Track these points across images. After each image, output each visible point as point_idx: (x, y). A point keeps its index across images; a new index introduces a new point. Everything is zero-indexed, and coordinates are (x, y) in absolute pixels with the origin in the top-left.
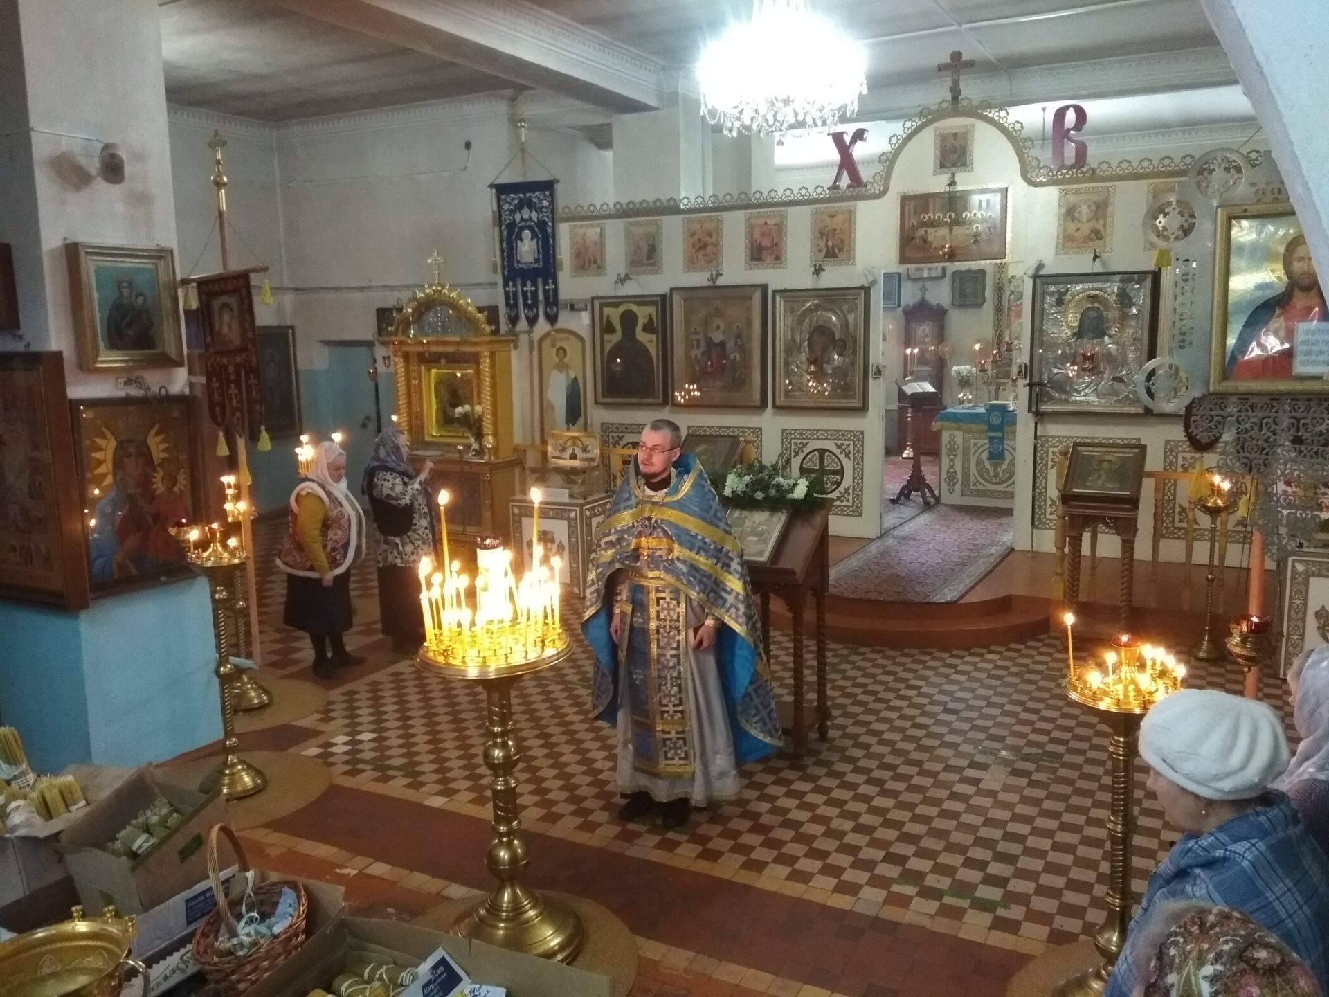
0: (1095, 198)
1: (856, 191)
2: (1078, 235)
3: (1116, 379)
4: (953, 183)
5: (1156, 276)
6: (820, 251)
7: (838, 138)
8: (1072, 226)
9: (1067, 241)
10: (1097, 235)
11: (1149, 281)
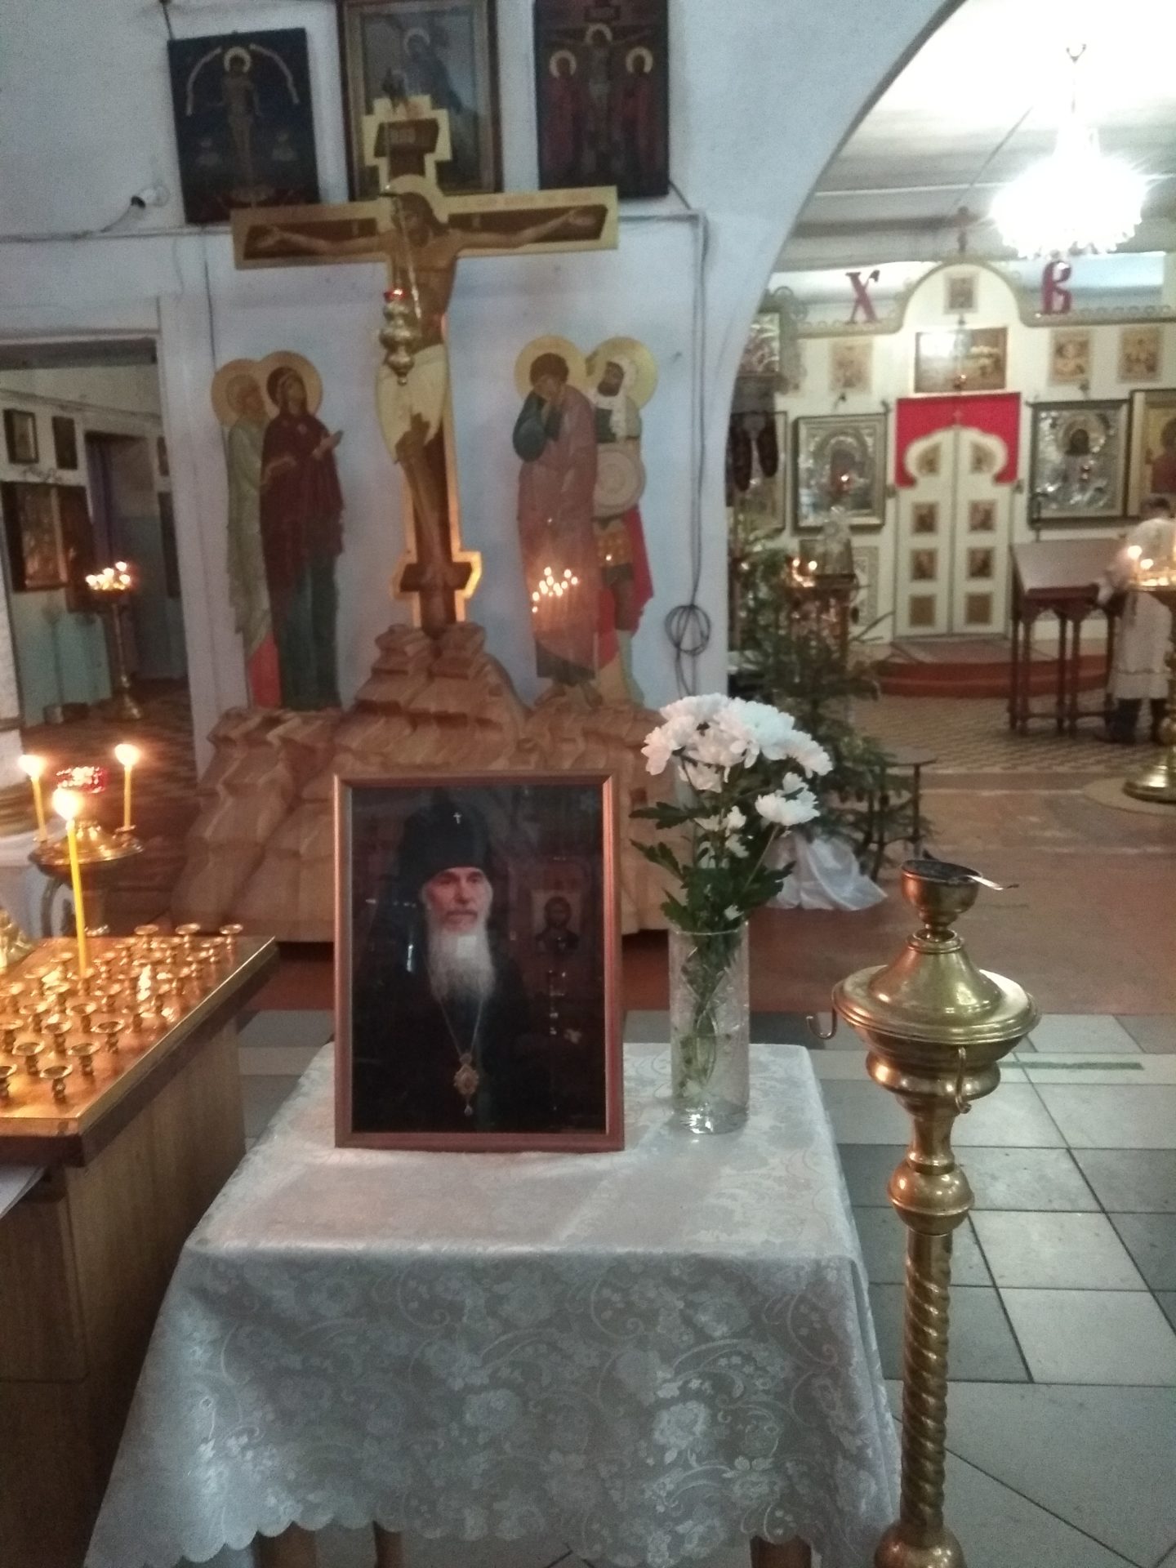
0: (1080, 339)
1: (871, 327)
2: (1065, 370)
3: (1099, 490)
4: (961, 322)
5: (1130, 401)
6: (838, 380)
7: (854, 277)
8: (1061, 362)
9: (1057, 376)
10: (1080, 369)
11: (1124, 409)
